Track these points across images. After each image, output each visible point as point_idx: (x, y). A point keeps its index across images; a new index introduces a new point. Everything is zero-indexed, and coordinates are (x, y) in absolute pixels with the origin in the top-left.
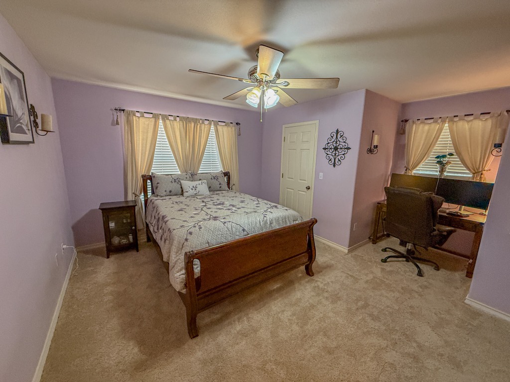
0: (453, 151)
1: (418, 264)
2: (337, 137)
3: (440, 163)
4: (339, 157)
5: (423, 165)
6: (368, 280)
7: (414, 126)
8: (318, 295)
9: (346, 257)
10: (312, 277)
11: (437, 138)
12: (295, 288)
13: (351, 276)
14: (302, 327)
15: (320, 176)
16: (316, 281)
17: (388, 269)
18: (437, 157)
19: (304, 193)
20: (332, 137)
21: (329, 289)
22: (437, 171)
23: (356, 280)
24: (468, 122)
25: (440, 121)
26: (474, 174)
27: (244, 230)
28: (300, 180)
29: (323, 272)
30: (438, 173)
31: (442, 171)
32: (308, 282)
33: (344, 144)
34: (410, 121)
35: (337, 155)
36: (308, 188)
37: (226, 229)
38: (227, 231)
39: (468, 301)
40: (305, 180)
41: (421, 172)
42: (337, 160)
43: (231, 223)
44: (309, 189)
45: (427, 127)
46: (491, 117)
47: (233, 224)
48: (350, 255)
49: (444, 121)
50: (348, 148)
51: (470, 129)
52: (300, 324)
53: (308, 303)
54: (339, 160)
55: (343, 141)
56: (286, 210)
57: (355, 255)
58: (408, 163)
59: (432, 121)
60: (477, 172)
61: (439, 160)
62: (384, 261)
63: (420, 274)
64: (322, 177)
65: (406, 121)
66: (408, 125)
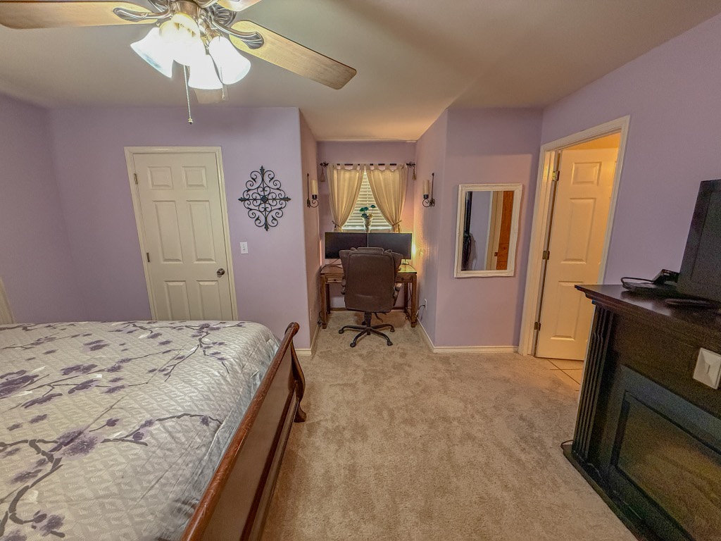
0: (375, 203)
1: (382, 332)
2: (263, 180)
3: (364, 215)
4: (273, 214)
5: (350, 219)
6: (364, 379)
7: (335, 172)
8: (340, 444)
9: (314, 362)
10: (307, 422)
11: (359, 188)
12: (304, 461)
13: (345, 385)
14: (374, 518)
15: (242, 249)
16: (318, 423)
17: (364, 352)
18: (362, 210)
19: (213, 283)
20: (254, 180)
21: (343, 423)
22: (363, 226)
23: (353, 386)
24: (382, 172)
25: (358, 168)
26: (393, 225)
27: (205, 421)
28: (198, 260)
29: (312, 402)
30: (364, 228)
31: (367, 225)
32: (310, 433)
33: (278, 192)
34: (330, 165)
35: (269, 210)
36: (221, 273)
37: (159, 452)
38: (165, 456)
39: (438, 350)
40: (211, 260)
41: (350, 228)
42: (270, 219)
43: (157, 425)
44: (223, 273)
45: (347, 175)
46: (398, 169)
47: (169, 424)
48: (316, 357)
49: (362, 169)
50: (287, 199)
51: (384, 179)
52: (366, 516)
53: (342, 471)
54: (274, 219)
55: (276, 187)
56: (239, 326)
57: (321, 353)
58: (336, 218)
59: (351, 167)
60: (395, 224)
61: (363, 212)
62: (353, 345)
63: (390, 343)
64: (246, 248)
65: (326, 165)
66: (328, 170)
